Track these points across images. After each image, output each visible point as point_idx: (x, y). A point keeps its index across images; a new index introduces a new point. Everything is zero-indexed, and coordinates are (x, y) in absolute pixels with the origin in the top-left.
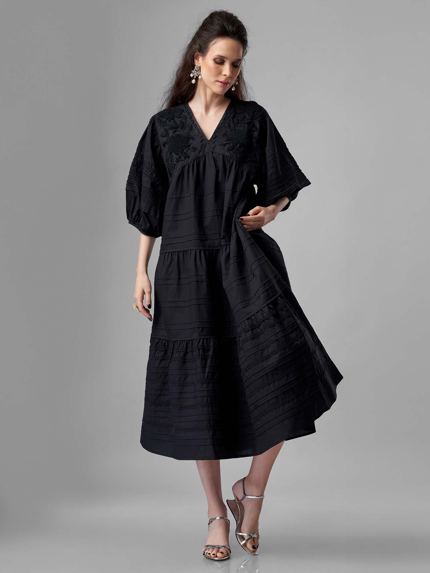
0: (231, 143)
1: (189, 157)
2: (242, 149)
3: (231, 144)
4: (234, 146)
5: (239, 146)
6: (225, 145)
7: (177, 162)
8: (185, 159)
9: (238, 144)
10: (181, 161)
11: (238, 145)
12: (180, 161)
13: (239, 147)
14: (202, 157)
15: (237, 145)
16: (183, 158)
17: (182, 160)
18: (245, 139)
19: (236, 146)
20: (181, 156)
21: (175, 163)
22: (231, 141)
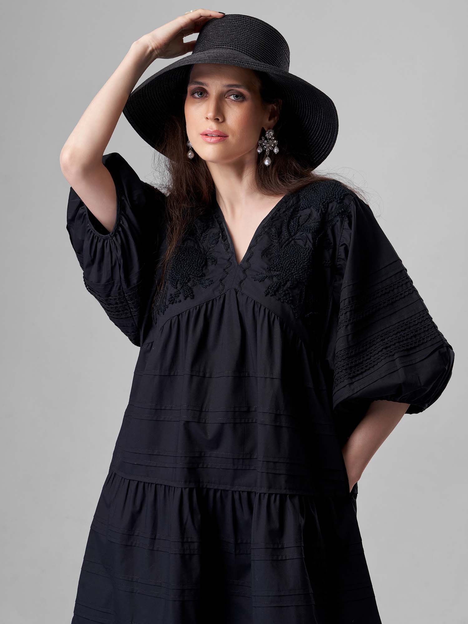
0: (275, 276)
1: (193, 297)
2: (297, 291)
3: (275, 279)
4: (279, 285)
5: (291, 285)
6: (262, 280)
7: (170, 303)
8: (185, 299)
9: (288, 280)
10: (178, 303)
11: (289, 284)
12: (176, 302)
13: (289, 288)
14: (218, 298)
15: (286, 283)
16: (181, 297)
17: (180, 301)
18: (305, 271)
19: (284, 285)
20: (180, 293)
21: (167, 303)
22: (275, 270)
